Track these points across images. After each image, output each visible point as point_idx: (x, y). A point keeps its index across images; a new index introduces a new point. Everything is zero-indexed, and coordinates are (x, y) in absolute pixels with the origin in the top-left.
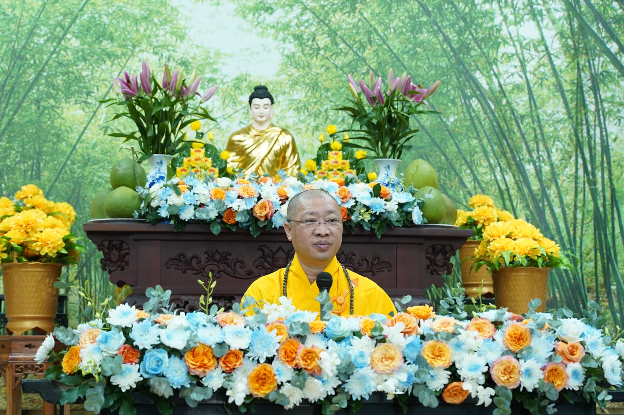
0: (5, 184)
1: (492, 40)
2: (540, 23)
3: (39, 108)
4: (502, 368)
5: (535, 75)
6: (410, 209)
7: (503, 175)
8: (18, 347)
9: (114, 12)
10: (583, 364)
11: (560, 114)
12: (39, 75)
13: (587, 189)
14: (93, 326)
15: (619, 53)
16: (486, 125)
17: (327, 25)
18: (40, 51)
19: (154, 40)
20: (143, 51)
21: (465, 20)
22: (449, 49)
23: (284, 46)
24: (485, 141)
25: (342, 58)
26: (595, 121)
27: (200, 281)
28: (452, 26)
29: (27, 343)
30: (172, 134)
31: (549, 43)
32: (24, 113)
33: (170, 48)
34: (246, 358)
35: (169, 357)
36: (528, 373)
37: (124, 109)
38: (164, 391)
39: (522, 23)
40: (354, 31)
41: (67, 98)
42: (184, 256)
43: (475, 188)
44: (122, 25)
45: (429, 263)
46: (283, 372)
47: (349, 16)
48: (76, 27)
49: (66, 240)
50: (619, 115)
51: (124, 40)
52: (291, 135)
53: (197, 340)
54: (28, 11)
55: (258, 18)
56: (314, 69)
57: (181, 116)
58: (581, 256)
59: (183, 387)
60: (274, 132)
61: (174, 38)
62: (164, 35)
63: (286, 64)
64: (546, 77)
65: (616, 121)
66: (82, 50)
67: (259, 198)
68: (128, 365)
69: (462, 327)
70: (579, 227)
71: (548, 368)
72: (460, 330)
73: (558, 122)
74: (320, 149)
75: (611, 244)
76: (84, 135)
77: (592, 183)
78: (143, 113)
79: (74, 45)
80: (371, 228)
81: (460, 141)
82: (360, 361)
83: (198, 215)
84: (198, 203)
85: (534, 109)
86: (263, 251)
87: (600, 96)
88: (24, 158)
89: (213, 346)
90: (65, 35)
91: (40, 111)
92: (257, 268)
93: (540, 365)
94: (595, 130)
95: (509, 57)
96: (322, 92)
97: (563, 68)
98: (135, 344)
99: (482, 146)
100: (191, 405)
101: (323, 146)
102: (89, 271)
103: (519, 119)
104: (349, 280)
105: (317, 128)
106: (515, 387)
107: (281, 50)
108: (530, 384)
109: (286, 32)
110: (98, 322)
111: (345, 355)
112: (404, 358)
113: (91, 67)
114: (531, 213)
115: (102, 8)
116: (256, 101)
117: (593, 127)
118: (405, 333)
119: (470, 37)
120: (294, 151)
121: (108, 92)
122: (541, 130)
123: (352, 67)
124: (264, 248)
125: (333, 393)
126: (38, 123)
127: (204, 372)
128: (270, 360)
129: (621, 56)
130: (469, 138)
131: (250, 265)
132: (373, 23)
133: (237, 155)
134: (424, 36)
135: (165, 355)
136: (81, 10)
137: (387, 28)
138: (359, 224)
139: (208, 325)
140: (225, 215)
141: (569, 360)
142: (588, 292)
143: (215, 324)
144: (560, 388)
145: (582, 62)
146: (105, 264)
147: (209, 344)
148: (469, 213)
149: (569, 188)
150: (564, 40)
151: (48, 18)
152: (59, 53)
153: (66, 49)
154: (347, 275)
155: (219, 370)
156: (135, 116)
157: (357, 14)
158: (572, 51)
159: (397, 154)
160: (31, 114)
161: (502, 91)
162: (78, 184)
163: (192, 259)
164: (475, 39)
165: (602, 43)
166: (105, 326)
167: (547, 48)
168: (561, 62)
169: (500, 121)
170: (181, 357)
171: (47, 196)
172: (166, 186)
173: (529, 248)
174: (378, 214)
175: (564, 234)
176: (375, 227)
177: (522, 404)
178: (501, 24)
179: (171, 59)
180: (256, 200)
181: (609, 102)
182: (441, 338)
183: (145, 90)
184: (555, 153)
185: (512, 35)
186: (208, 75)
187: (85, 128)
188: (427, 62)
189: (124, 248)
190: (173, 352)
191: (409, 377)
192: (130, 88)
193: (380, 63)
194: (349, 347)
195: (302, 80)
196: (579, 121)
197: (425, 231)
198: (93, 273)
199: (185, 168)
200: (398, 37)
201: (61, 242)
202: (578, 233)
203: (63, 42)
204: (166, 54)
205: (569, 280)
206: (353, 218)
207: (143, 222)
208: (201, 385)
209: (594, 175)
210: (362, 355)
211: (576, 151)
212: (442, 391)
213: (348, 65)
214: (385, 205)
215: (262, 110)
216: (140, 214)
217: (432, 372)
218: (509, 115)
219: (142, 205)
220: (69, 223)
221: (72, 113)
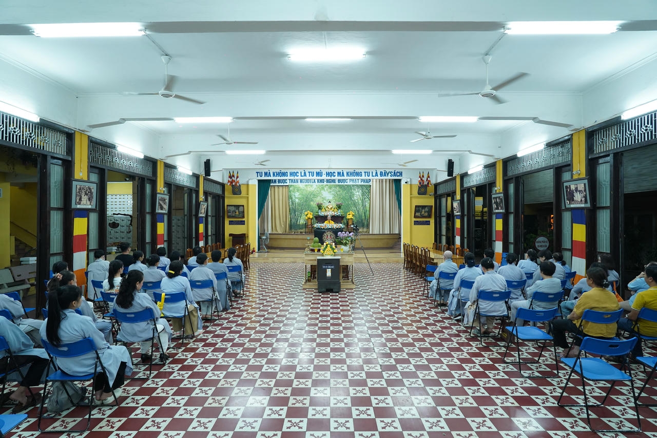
221: (312, 203)
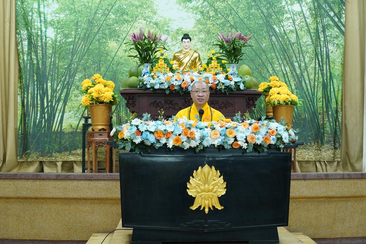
0: (87, 73)
1: (281, 12)
2: (301, 4)
3: (99, 43)
4: (250, 137)
5: (299, 26)
6: (239, 84)
7: (285, 67)
8: (97, 135)
9: (128, 3)
10: (276, 136)
11: (309, 42)
12: (99, 29)
13: (320, 73)
14: (127, 125)
15: (334, 16)
16: (278, 47)
17: (213, 7)
18: (99, 20)
19: (144, 15)
20: (140, 19)
21: (270, 4)
22: (263, 16)
23: (196, 16)
24: (277, 54)
25: (219, 20)
26: (324, 45)
27: (159, 111)
28: (265, 6)
29: (100, 134)
30: (151, 56)
31: (305, 13)
32: (93, 45)
33: (150, 18)
34: (173, 134)
35: (150, 134)
36: (258, 139)
37: (133, 46)
38: (149, 144)
39: (294, 5)
40: (224, 9)
41: (110, 39)
42: (156, 102)
43: (273, 73)
44: (131, 9)
45: (247, 104)
46: (184, 138)
47: (222, 3)
48: (113, 10)
49: (113, 96)
50: (334, 42)
51: (132, 15)
52: (198, 53)
53: (158, 129)
54: (94, 4)
55: (185, 5)
56: (208, 25)
57: (154, 49)
58: (317, 100)
59: (154, 143)
60: (191, 53)
61: (152, 14)
62: (148, 13)
63: (197, 23)
64: (303, 27)
65: (332, 44)
66: (116, 19)
67: (183, 80)
68: (138, 136)
69: (238, 125)
70: (316, 88)
71: (265, 137)
72: (238, 126)
73: (308, 45)
74: (208, 59)
75: (329, 95)
76: (117, 53)
77: (322, 70)
78: (140, 47)
79: (112, 17)
80: (225, 91)
81: (267, 54)
82: (207, 135)
83: (161, 87)
84: (161, 83)
85: (298, 40)
86: (185, 100)
87: (326, 34)
88: (94, 62)
89: (163, 131)
90: (109, 13)
91: (100, 44)
92: (183, 106)
93: (262, 136)
94: (323, 48)
95: (288, 19)
96: (212, 34)
97: (310, 23)
98: (140, 130)
99: (276, 56)
100: (157, 148)
101: (210, 58)
102: (120, 107)
103: (292, 44)
104: (211, 111)
105: (209, 49)
106: (254, 143)
107: (195, 18)
108: (259, 142)
109: (197, 10)
110: (129, 124)
111: (202, 133)
112: (221, 134)
113: (119, 26)
114: (297, 83)
115: (123, 2)
116: (184, 40)
117: (323, 47)
118: (221, 127)
119: (272, 11)
120: (199, 60)
121: (126, 36)
122: (301, 49)
123: (223, 25)
124: (185, 99)
125: (199, 145)
126: (99, 49)
127: (160, 138)
128: (180, 135)
129: (335, 18)
130: (271, 53)
131: (180, 105)
132: (232, 6)
133: (177, 61)
134: (253, 11)
135: (149, 133)
136: (115, 3)
137: (238, 8)
138: (220, 90)
139: (162, 124)
140: (171, 87)
141: (272, 135)
142: (319, 115)
143: (164, 124)
144: (269, 144)
145: (318, 20)
146: (127, 105)
147: (161, 130)
148: (268, 84)
149: (312, 73)
150: (311, 11)
151: (102, 7)
152: (107, 21)
153: (109, 19)
154: (211, 110)
155: (165, 138)
156: (137, 49)
157: (226, 2)
158: (315, 16)
159: (237, 62)
160: (96, 45)
161: (285, 33)
162: (115, 73)
163: (159, 103)
164: (274, 12)
165: (327, 12)
166: (130, 125)
167: (304, 15)
168: (310, 20)
169: (284, 45)
170: (153, 134)
171: (103, 78)
172: (149, 76)
173: (285, 98)
174: (227, 86)
175: (310, 91)
176: (226, 91)
177: (256, 148)
178: (285, 5)
179: (151, 22)
180: (182, 81)
181: (329, 37)
182: (232, 128)
183: (141, 39)
184: (307, 58)
185: (290, 10)
186: (166, 29)
187: (118, 51)
188: (254, 22)
189: (134, 99)
190: (151, 132)
191: (222, 140)
192: (135, 39)
193: (235, 22)
194: (203, 131)
195: (203, 30)
196: (317, 45)
197: (245, 92)
198: (121, 108)
199: (156, 67)
200: (242, 12)
201: (111, 97)
202: (316, 91)
203: (108, 16)
204: (149, 20)
205: (311, 110)
206: (218, 87)
207: (141, 89)
208: (160, 142)
209: (323, 67)
210: (207, 133)
211: (315, 57)
212: (232, 144)
213: (222, 23)
214: (230, 82)
215: (186, 44)
216: (140, 87)
217: (229, 139)
218: (288, 43)
219: (141, 83)
220: (112, 89)
221: (112, 45)
